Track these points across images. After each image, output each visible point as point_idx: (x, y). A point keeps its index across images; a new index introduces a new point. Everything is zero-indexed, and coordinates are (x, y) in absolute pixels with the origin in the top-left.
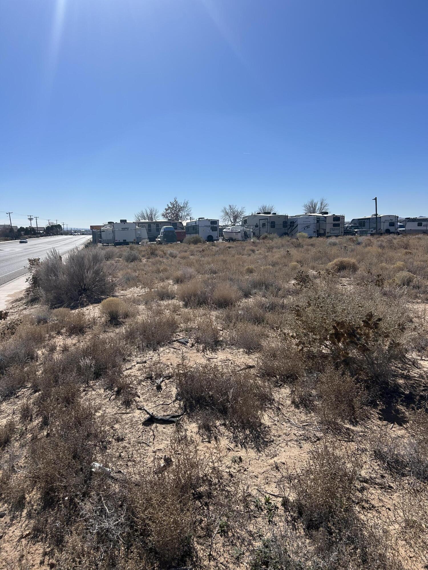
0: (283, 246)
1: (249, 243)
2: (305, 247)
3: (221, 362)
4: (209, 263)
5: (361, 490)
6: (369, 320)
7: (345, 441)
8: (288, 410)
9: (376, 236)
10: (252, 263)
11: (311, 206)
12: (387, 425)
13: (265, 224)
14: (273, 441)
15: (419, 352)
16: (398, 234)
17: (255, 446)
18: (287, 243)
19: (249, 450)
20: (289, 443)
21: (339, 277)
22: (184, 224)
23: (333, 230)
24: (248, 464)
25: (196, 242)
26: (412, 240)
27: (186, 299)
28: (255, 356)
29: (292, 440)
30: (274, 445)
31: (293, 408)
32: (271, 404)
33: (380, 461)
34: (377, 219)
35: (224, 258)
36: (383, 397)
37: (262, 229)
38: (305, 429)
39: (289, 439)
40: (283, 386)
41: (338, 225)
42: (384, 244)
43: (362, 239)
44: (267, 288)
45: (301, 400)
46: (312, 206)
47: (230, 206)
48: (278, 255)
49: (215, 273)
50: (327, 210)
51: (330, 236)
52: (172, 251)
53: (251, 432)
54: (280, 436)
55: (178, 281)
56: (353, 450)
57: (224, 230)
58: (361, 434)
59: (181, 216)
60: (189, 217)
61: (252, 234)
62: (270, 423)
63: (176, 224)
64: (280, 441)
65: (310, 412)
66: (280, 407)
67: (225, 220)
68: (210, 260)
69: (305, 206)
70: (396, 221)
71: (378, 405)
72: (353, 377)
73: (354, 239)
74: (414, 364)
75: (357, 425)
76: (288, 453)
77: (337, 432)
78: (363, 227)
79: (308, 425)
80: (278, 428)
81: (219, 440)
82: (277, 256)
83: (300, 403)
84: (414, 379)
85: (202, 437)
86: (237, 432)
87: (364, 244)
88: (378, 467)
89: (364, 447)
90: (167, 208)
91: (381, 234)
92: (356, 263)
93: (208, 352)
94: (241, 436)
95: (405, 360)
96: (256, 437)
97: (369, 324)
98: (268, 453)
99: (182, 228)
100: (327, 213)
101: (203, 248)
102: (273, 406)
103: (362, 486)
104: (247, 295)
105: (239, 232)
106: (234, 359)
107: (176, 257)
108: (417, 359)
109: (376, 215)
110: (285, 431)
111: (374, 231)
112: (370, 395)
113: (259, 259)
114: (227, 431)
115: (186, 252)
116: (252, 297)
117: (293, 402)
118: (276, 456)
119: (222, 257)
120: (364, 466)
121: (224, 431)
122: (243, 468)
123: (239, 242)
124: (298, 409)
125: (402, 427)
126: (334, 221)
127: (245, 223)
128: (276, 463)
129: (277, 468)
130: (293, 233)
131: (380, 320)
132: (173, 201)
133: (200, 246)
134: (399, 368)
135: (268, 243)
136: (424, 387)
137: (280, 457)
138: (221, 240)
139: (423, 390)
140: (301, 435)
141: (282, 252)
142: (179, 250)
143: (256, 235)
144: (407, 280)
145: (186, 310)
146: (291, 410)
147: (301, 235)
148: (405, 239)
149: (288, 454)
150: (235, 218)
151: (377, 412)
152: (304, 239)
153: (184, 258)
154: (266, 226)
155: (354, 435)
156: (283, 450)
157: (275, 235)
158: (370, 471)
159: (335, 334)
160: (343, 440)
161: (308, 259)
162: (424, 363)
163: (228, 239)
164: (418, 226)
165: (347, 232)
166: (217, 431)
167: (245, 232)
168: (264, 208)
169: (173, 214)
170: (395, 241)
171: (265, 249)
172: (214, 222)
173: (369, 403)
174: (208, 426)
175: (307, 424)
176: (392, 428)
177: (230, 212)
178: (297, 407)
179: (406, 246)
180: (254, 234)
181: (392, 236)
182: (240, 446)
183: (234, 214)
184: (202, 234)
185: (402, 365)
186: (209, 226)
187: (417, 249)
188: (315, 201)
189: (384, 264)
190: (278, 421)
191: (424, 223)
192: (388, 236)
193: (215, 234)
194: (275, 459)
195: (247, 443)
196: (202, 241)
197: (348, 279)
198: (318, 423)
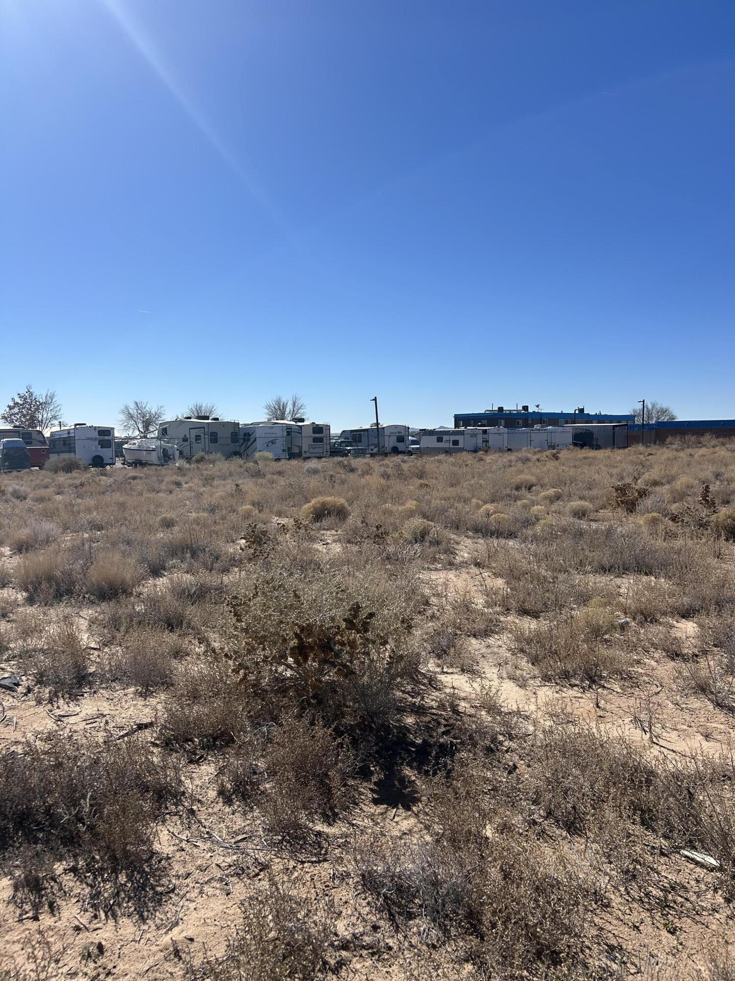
0: (231, 474)
1: (172, 469)
2: (269, 476)
3: (84, 723)
4: (89, 510)
5: (336, 969)
6: (355, 616)
7: (312, 862)
8: (210, 810)
9: (378, 458)
10: (172, 508)
11: (276, 407)
12: (386, 812)
13: (200, 436)
14: (173, 891)
15: (439, 659)
16: (410, 453)
17: (135, 910)
18: (239, 470)
19: (124, 921)
20: (206, 888)
21: (320, 529)
22: (47, 433)
23: (314, 448)
24: (117, 955)
25: (69, 468)
26: (429, 463)
27: (30, 587)
28: (158, 700)
29: (212, 879)
30: (175, 898)
31: (221, 804)
32: (176, 805)
33: (372, 894)
34: (378, 431)
35: (121, 499)
36: (381, 757)
37: (194, 445)
38: (238, 848)
39: (206, 879)
40: (205, 759)
41: (320, 440)
42: (389, 471)
43: (359, 463)
44: (194, 554)
45: (237, 786)
46: (279, 407)
47: (136, 403)
48: (221, 490)
49: (100, 528)
50: (303, 414)
51: (309, 458)
52: (17, 487)
53: (130, 878)
54: (188, 875)
55: (21, 548)
56: (325, 880)
57: (125, 446)
58: (341, 841)
59: (40, 419)
60: (56, 422)
61: (177, 453)
62: (172, 848)
63: (30, 434)
64: (187, 886)
65: (252, 808)
66: (195, 808)
67: (126, 427)
68: (92, 503)
69: (268, 407)
70: (407, 433)
71: (372, 773)
72: (328, 729)
73: (345, 462)
74: (433, 682)
75: (334, 821)
76: (203, 911)
77: (298, 844)
78: (359, 444)
79: (246, 838)
80: (188, 857)
81: (58, 909)
82: (219, 493)
83: (234, 793)
84: (430, 713)
85: (21, 908)
86: (99, 883)
87: (360, 472)
88: (367, 909)
89: (345, 869)
90: (12, 404)
91: (386, 455)
92: (346, 505)
93: (61, 701)
94: (107, 889)
95: (417, 676)
96: (139, 886)
97: (354, 624)
98: (162, 920)
99: (43, 441)
100: (302, 420)
101: (83, 480)
102: (181, 808)
103: (338, 958)
104: (156, 571)
105: (153, 450)
106: (112, 713)
107: (25, 498)
108: (435, 673)
109: (377, 424)
110: (199, 862)
111: (375, 450)
112: (358, 757)
113: (188, 499)
114: (78, 883)
115: (46, 487)
116: (166, 574)
117: (221, 793)
118: (177, 924)
119: (118, 497)
120: (344, 911)
121: (71, 884)
122: (104, 969)
123: (154, 467)
124: (230, 806)
125: (410, 813)
126: (314, 433)
127: (163, 434)
128: (174, 943)
129: (177, 953)
130: (249, 451)
131: (371, 615)
132: (23, 392)
133: (77, 477)
134: (408, 693)
135: (206, 470)
136: (445, 726)
137: (184, 926)
138: (119, 464)
139: (443, 733)
140: (230, 866)
141: (229, 486)
142: (34, 484)
143: (185, 454)
144: (420, 532)
145: (30, 610)
146: (215, 810)
147: (263, 454)
148: (419, 463)
149: (202, 913)
150: (147, 424)
151: (370, 789)
152: (267, 463)
153: (41, 500)
154: (203, 440)
155: (329, 845)
156: (192, 906)
157: (219, 455)
158: (354, 919)
159: (298, 647)
160: (308, 862)
161: (272, 499)
162: (446, 679)
163: (133, 463)
164: (438, 441)
165: (335, 451)
166: (56, 887)
167: (164, 450)
168: (199, 409)
169: (24, 416)
170: (405, 467)
171: (200, 481)
172: (106, 432)
173: (357, 773)
174: (37, 879)
175: (244, 836)
176: (394, 818)
177: (136, 413)
178: (228, 802)
179: (421, 475)
180: (181, 453)
181: (400, 456)
182: (102, 915)
183: (143, 417)
184: (82, 455)
185: (412, 686)
186: (96, 439)
187: (436, 478)
188: (284, 400)
189: (388, 505)
190: (188, 841)
191: (445, 438)
192: (395, 458)
193: (107, 453)
194: (176, 930)
195: (119, 905)
196: (82, 466)
197: (333, 532)
198: (264, 830)
